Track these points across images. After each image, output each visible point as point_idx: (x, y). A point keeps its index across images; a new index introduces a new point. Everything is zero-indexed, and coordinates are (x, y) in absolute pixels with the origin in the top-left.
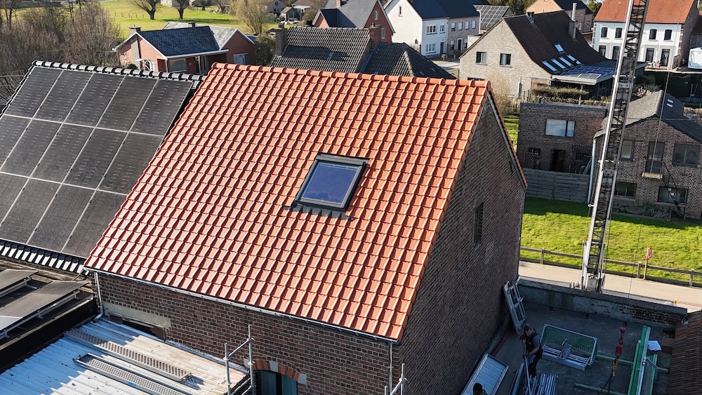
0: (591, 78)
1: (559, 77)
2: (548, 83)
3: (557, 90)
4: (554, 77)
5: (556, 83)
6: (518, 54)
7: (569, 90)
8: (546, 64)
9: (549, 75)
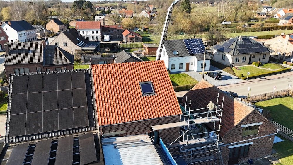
0: (92, 47)
1: (84, 48)
2: (81, 50)
3: (84, 52)
4: (82, 48)
5: (83, 50)
6: (69, 42)
7: (88, 52)
8: (78, 44)
9: (81, 48)
